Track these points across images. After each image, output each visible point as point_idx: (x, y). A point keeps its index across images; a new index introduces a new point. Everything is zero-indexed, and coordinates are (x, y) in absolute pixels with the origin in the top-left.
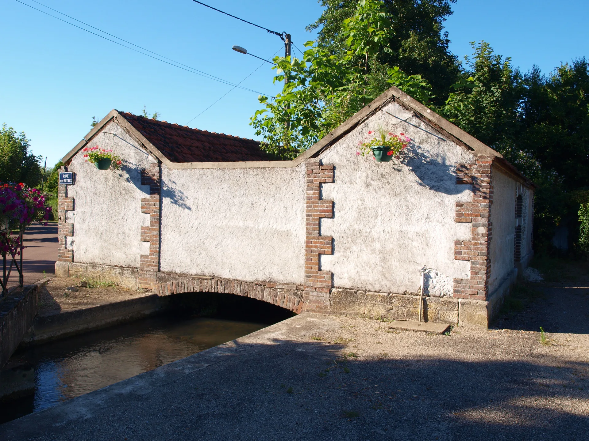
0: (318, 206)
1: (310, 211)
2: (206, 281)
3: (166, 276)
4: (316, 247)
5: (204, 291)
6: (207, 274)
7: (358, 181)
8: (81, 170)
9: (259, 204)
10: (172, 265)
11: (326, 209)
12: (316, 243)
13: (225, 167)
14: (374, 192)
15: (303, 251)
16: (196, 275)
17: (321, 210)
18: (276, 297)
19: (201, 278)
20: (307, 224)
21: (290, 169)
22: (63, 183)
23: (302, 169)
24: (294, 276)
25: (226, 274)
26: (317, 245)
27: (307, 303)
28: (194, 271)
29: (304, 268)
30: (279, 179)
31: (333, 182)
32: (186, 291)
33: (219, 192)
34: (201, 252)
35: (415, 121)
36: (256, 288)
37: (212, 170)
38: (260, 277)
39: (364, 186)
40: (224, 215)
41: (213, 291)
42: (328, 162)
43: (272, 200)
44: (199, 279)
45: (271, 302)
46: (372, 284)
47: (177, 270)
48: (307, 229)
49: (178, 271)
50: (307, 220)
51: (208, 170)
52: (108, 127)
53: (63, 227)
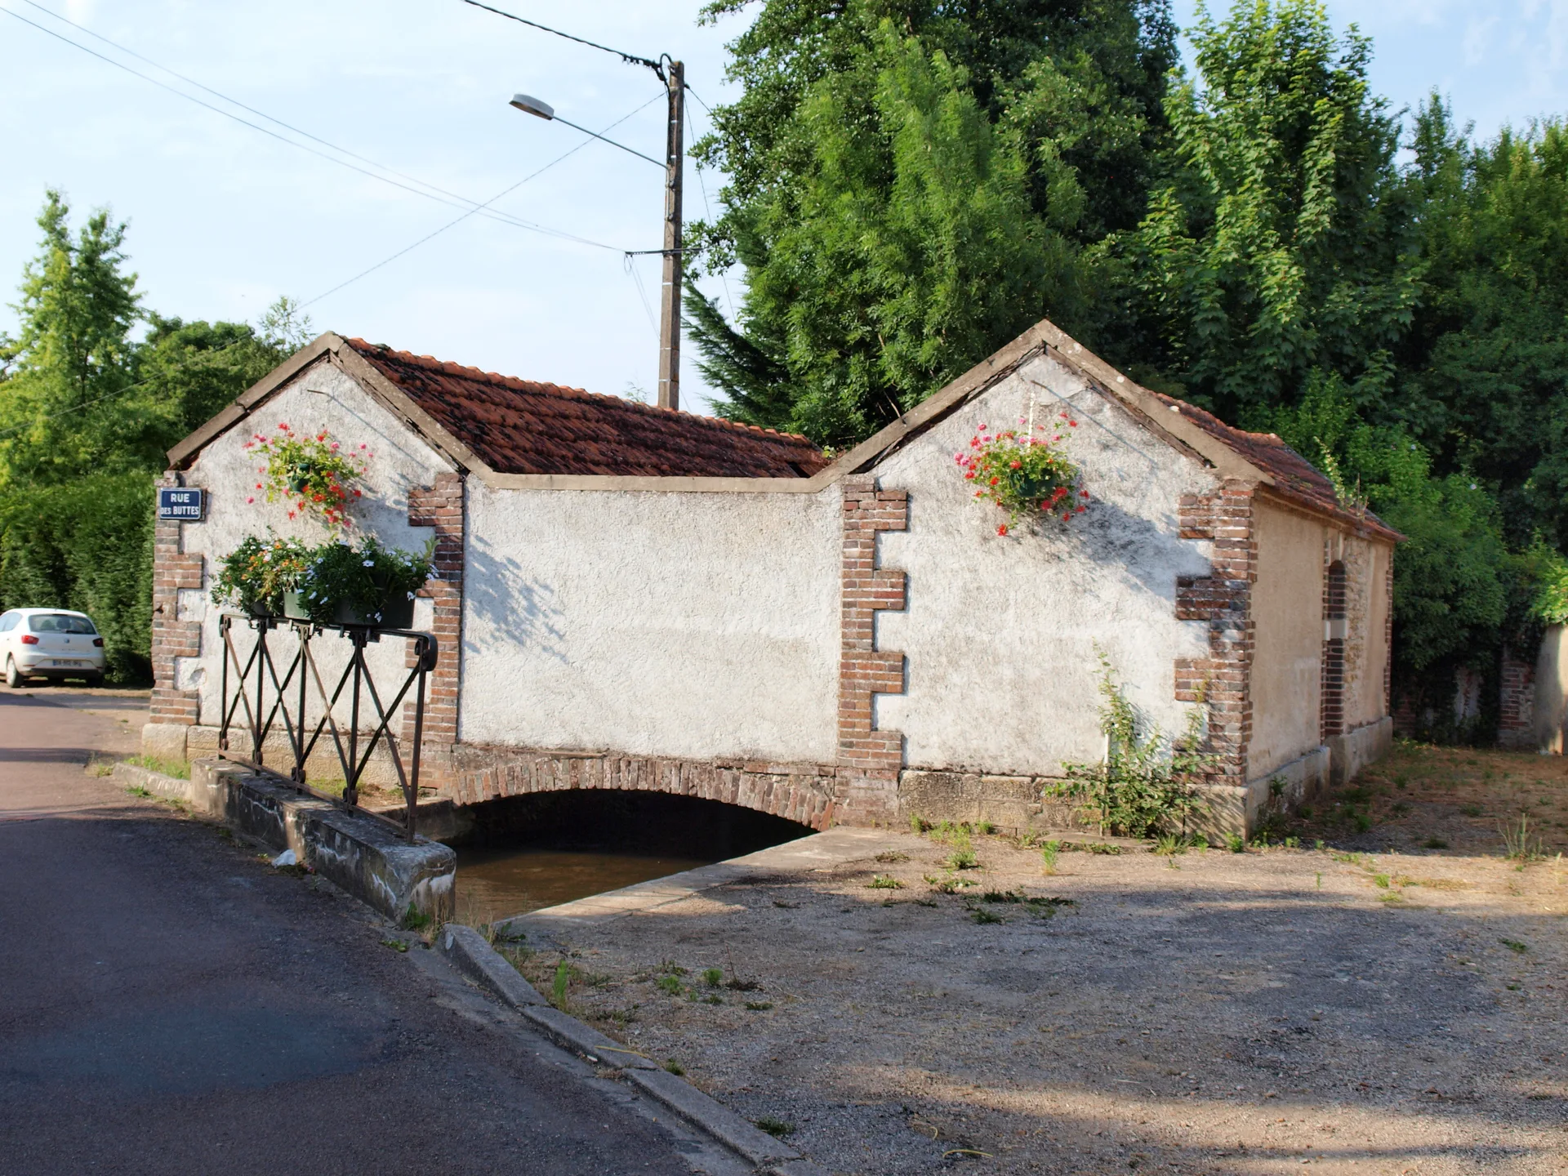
0: (870, 583)
1: (851, 594)
2: (588, 762)
3: (480, 753)
4: (865, 677)
5: (583, 787)
6: (590, 746)
7: (964, 528)
8: (226, 482)
9: (726, 576)
10: (493, 726)
11: (890, 590)
12: (864, 667)
13: (640, 488)
14: (999, 553)
15: (834, 687)
16: (560, 749)
17: (877, 592)
18: (769, 795)
19: (573, 757)
20: (845, 625)
21: (803, 497)
22: (172, 515)
23: (833, 498)
24: (811, 744)
25: (640, 745)
26: (869, 671)
27: (845, 805)
28: (554, 739)
29: (836, 726)
30: (776, 519)
31: (906, 529)
32: (534, 790)
33: (623, 547)
34: (576, 691)
35: (1090, 399)
36: (720, 775)
37: (606, 494)
38: (728, 748)
39: (977, 539)
40: (637, 604)
41: (607, 786)
42: (893, 485)
43: (758, 568)
44: (570, 758)
45: (756, 805)
46: (995, 758)
47: (507, 738)
48: (844, 635)
49: (511, 740)
50: (844, 614)
51: (596, 495)
52: (312, 375)
53: (168, 633)
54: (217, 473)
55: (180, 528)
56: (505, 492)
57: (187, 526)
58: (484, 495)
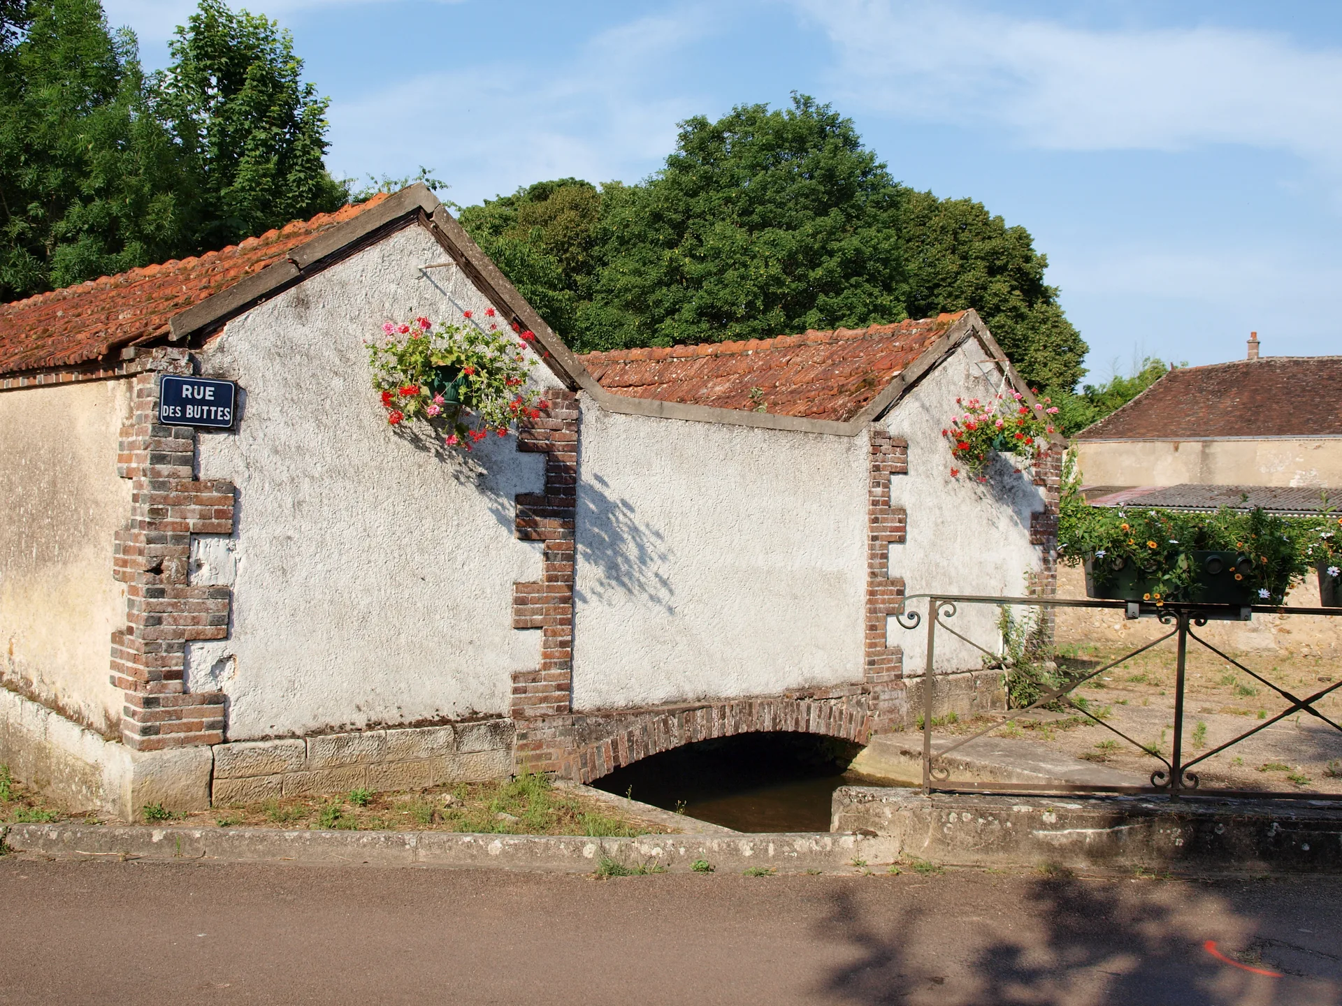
0: (887, 519)
1: (876, 529)
2: (699, 713)
3: (601, 721)
4: (883, 602)
5: (694, 740)
6: (691, 696)
7: (935, 473)
8: (269, 375)
9: (795, 513)
10: (604, 688)
11: (898, 525)
12: (883, 593)
13: (735, 422)
14: (952, 493)
15: (863, 613)
16: (665, 703)
17: (891, 527)
18: (830, 718)
20: (873, 556)
21: (846, 439)
22: (183, 418)
23: (863, 441)
24: (848, 666)
25: (731, 688)
26: (886, 597)
27: (876, 717)
28: (658, 693)
29: (863, 648)
30: (829, 459)
31: (906, 472)
33: (719, 483)
36: (798, 705)
37: (706, 426)
38: (794, 679)
39: (943, 482)
40: (729, 543)
41: (715, 734)
42: (896, 433)
43: (815, 506)
44: (684, 711)
45: (823, 731)
46: (948, 661)
47: (616, 699)
48: (871, 566)
49: (620, 701)
50: (872, 548)
51: (699, 426)
52: (398, 238)
53: (174, 605)
54: (253, 358)
55: (195, 440)
56: (617, 416)
57: (205, 438)
58: (597, 419)
